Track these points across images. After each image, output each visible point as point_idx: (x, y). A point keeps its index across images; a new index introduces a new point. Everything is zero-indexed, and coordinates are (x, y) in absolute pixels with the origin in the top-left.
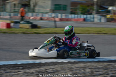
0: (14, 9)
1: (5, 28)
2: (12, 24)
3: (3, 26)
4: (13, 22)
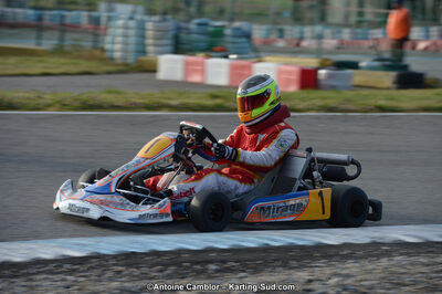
0: (361, 14)
1: (293, 88)
2: (322, 72)
3: (288, 82)
4: (328, 63)
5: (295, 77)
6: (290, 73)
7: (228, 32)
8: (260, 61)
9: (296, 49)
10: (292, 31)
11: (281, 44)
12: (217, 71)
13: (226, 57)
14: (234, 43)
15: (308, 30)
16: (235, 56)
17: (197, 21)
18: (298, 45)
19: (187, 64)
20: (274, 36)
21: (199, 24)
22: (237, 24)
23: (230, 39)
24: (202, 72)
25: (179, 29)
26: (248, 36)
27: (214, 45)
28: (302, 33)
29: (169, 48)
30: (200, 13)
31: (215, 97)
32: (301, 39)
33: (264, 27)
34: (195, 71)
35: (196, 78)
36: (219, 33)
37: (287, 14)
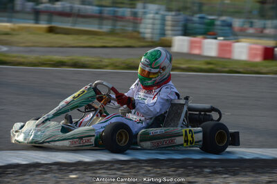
5: (260, 52)
6: (257, 49)
7: (218, 23)
8: (238, 42)
9: (261, 35)
10: (259, 23)
11: (251, 31)
12: (210, 47)
13: (216, 38)
14: (221, 30)
15: (269, 23)
16: (222, 38)
17: (198, 15)
18: (262, 32)
19: (192, 42)
20: (247, 26)
21: (200, 18)
22: (224, 18)
23: (219, 27)
24: (200, 48)
25: (187, 20)
26: (230, 25)
27: (209, 31)
28: (265, 24)
29: (180, 32)
30: (200, 11)
31: (209, 63)
32: (265, 28)
33: (242, 20)
34: (196, 47)
35: (196, 52)
36: (212, 23)
37: (255, 12)
